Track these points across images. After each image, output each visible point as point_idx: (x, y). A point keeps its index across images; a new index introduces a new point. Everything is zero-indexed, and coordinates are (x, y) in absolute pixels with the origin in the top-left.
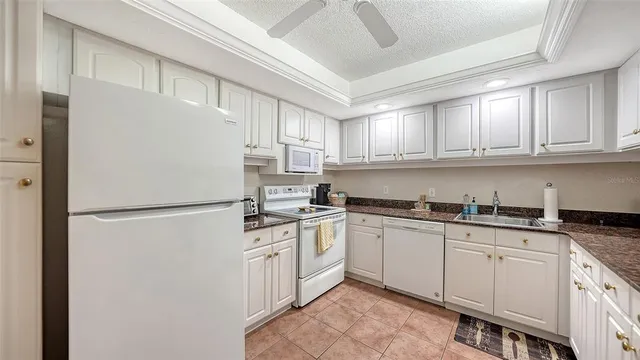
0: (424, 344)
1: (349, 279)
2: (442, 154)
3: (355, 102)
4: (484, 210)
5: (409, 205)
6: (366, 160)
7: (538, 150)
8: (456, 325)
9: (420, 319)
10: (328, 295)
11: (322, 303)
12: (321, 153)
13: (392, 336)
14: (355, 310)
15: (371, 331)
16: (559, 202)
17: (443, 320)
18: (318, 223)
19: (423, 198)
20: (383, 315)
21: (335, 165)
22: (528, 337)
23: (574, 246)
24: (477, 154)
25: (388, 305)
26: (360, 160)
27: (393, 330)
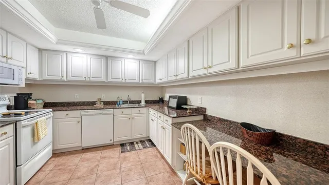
0: (112, 160)
1: (56, 154)
2: (110, 80)
3: (59, 42)
4: (125, 102)
5: (93, 103)
6: (65, 78)
7: (141, 81)
8: (120, 148)
9: (106, 153)
10: (43, 169)
11: (41, 176)
12: (24, 70)
13: (97, 165)
14: (69, 166)
15: (85, 169)
16: (145, 98)
17: (115, 149)
18: (35, 121)
19: (99, 99)
20: (88, 160)
21: (35, 80)
22: (140, 141)
23: (150, 110)
24: (123, 81)
25: (88, 155)
26: (59, 78)
27: (97, 163)
